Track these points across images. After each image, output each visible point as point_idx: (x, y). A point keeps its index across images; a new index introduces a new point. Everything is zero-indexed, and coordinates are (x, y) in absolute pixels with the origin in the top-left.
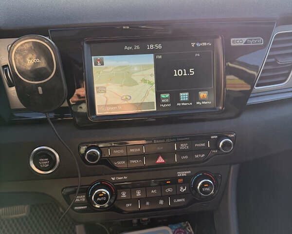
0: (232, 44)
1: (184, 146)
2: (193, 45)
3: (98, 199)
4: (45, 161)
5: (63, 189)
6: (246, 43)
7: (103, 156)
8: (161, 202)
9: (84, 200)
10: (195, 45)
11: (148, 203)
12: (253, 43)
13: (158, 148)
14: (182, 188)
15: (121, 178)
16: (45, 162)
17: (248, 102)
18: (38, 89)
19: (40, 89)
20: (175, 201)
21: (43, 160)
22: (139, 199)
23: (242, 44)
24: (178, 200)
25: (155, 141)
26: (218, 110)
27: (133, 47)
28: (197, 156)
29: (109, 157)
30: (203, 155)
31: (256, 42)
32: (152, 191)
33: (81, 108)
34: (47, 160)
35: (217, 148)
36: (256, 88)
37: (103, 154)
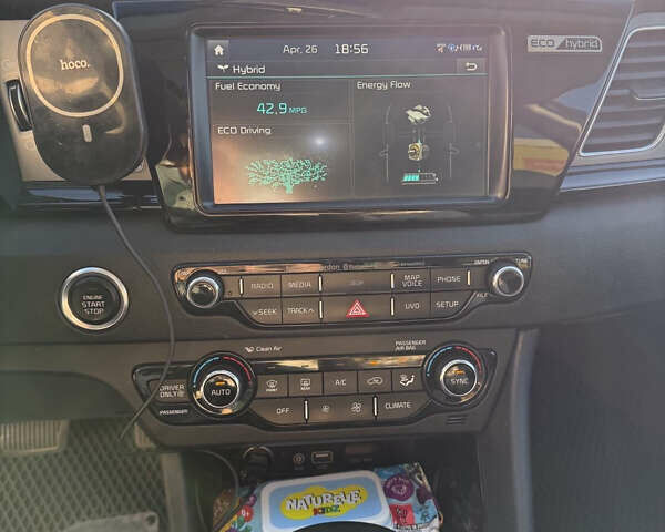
0: (530, 49)
1: (412, 279)
2: (441, 47)
3: (213, 392)
4: (95, 301)
5: (135, 369)
6: (562, 46)
7: (227, 296)
8: (357, 408)
9: (181, 394)
10: (444, 48)
11: (325, 409)
12: (577, 48)
13: (353, 283)
14: (404, 378)
15: (267, 349)
16: (95, 303)
17: (563, 186)
18: (82, 131)
19: (86, 129)
20: (387, 406)
21: (90, 298)
22: (306, 398)
23: (554, 50)
24: (397, 405)
25: (345, 266)
26: (493, 201)
27: (303, 49)
28: (440, 305)
29: (242, 299)
30: (455, 304)
31: (584, 45)
32: (337, 382)
33: (182, 199)
34: (100, 298)
35: (488, 287)
36: (582, 154)
37: (227, 291)
